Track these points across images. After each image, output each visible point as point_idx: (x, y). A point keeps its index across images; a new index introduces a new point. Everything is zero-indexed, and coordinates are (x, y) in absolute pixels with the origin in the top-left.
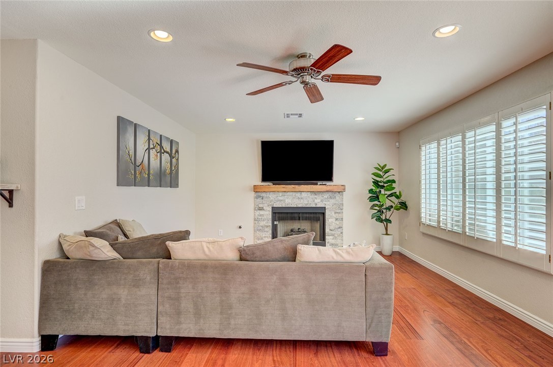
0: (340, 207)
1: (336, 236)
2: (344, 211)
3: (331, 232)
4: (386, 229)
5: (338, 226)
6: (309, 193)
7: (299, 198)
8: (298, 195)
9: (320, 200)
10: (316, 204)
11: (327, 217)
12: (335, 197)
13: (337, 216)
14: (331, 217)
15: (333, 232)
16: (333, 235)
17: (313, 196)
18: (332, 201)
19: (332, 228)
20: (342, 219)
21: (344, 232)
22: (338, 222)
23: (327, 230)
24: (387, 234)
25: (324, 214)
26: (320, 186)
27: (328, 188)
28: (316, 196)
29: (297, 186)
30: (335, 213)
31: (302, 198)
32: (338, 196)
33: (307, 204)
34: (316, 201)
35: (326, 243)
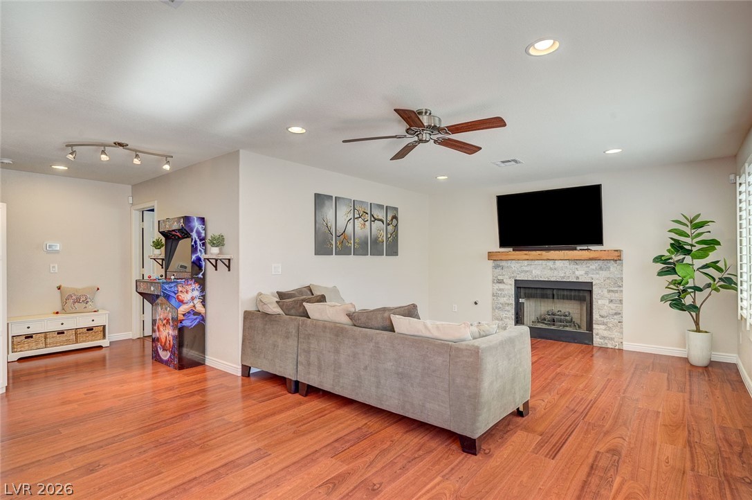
0: (618, 284)
1: (611, 325)
2: (624, 289)
3: (602, 319)
4: (697, 323)
5: (614, 311)
6: (567, 262)
7: (551, 269)
8: (550, 264)
9: (584, 272)
10: (578, 278)
11: (594, 296)
12: (609, 268)
13: (614, 296)
14: (602, 297)
15: (605, 320)
16: (603, 324)
17: (573, 266)
18: (604, 274)
19: (603, 313)
20: (621, 301)
21: (624, 320)
22: (612, 305)
23: (596, 316)
24: (698, 330)
25: (591, 292)
26: (580, 252)
27: (592, 255)
28: (577, 266)
29: (544, 253)
30: (609, 291)
31: (555, 269)
32: (613, 267)
33: (563, 277)
34: (577, 273)
35: (594, 334)
